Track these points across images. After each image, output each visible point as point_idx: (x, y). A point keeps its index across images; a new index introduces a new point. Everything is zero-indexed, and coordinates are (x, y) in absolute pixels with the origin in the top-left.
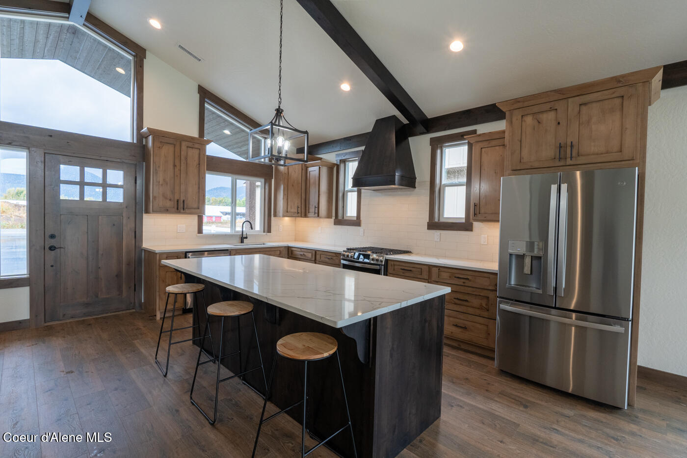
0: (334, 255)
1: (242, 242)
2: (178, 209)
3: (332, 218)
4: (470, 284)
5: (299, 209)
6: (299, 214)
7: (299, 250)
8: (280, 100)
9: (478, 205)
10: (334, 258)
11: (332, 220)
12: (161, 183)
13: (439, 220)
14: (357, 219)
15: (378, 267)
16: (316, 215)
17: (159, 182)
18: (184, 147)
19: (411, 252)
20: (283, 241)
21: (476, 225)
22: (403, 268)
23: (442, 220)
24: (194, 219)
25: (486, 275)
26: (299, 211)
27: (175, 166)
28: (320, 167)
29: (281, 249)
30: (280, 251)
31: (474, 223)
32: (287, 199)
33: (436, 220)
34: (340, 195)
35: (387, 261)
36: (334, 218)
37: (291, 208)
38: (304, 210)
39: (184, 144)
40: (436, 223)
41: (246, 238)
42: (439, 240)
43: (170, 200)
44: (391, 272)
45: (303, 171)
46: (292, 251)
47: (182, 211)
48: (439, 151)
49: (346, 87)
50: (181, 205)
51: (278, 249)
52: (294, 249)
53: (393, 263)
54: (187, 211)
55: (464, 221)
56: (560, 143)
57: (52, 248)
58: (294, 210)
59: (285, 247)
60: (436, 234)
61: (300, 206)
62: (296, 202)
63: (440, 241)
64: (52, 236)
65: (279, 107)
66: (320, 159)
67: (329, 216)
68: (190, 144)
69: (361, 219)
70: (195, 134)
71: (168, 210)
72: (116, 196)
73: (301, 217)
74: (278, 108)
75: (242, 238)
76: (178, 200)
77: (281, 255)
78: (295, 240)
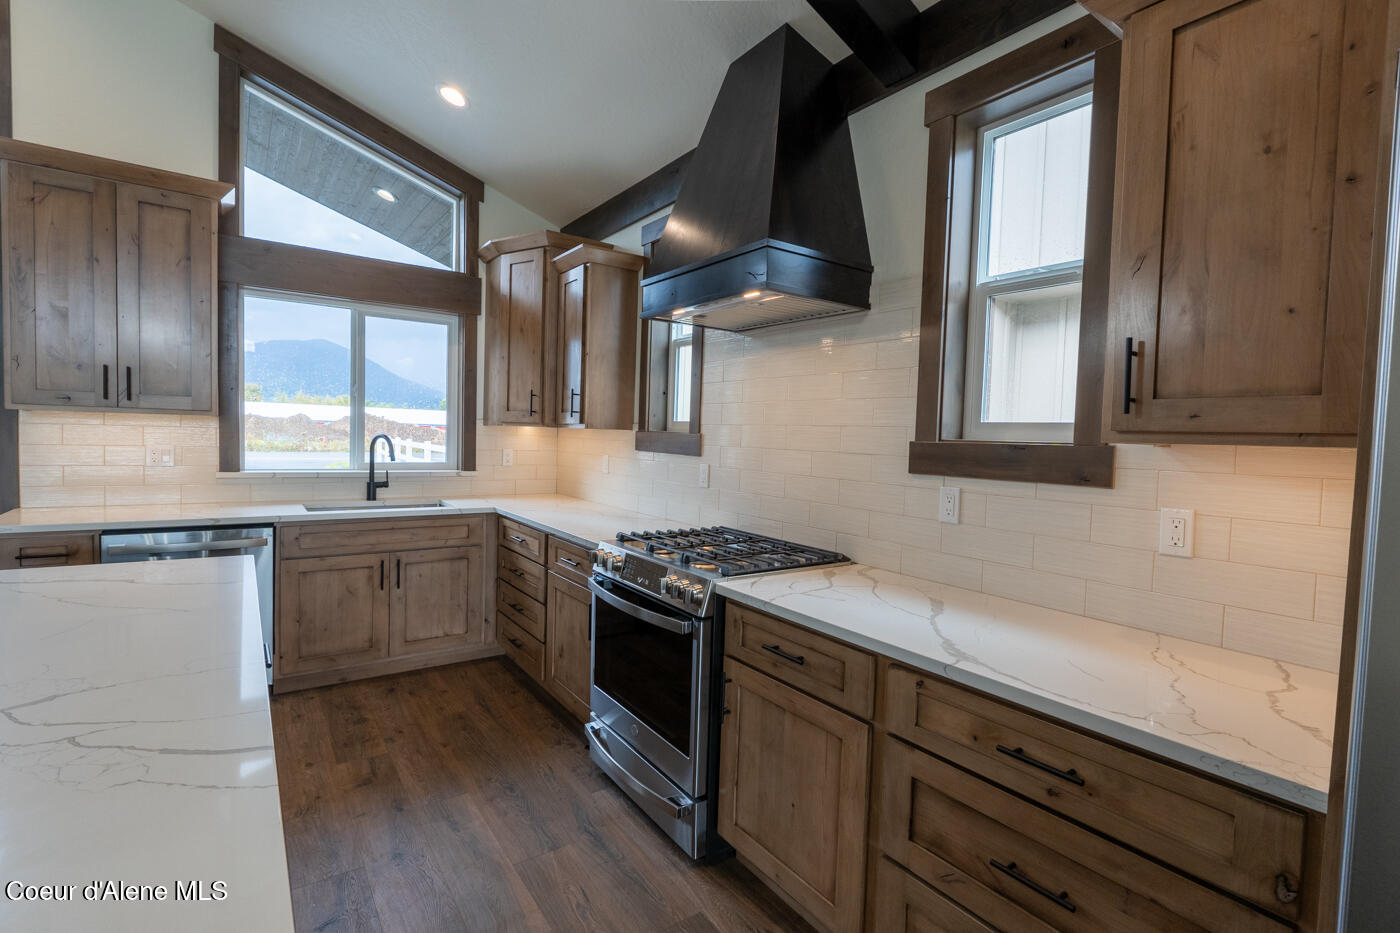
1: (371, 496)
2: (106, 396)
3: (629, 428)
5: (536, 401)
6: (537, 417)
7: (515, 526)
9: (1149, 349)
10: (585, 564)
11: (630, 435)
13: (961, 435)
14: (691, 431)
15: (685, 626)
16: (577, 417)
18: (127, 203)
19: (845, 559)
20: (507, 495)
21: (1130, 456)
22: (774, 641)
23: (972, 435)
24: (205, 428)
26: (536, 407)
28: (586, 269)
29: (475, 521)
31: (1120, 446)
32: (508, 373)
33: (948, 433)
34: (655, 355)
35: (720, 602)
36: (636, 427)
37: (517, 394)
38: (549, 409)
39: (127, 195)
40: (950, 446)
41: (385, 485)
42: (955, 520)
43: (78, 367)
44: (731, 653)
45: (549, 284)
47: (124, 401)
48: (962, 163)
50: (117, 385)
51: (463, 521)
52: (508, 523)
55: (1068, 438)
58: (521, 403)
59: (487, 514)
60: (946, 492)
61: (537, 392)
62: (527, 379)
63: (960, 522)
66: (610, 247)
67: (622, 423)
68: (151, 195)
69: (704, 430)
71: (69, 398)
73: (544, 425)
75: (369, 484)
76: (106, 368)
77: (473, 540)
78: (557, 493)
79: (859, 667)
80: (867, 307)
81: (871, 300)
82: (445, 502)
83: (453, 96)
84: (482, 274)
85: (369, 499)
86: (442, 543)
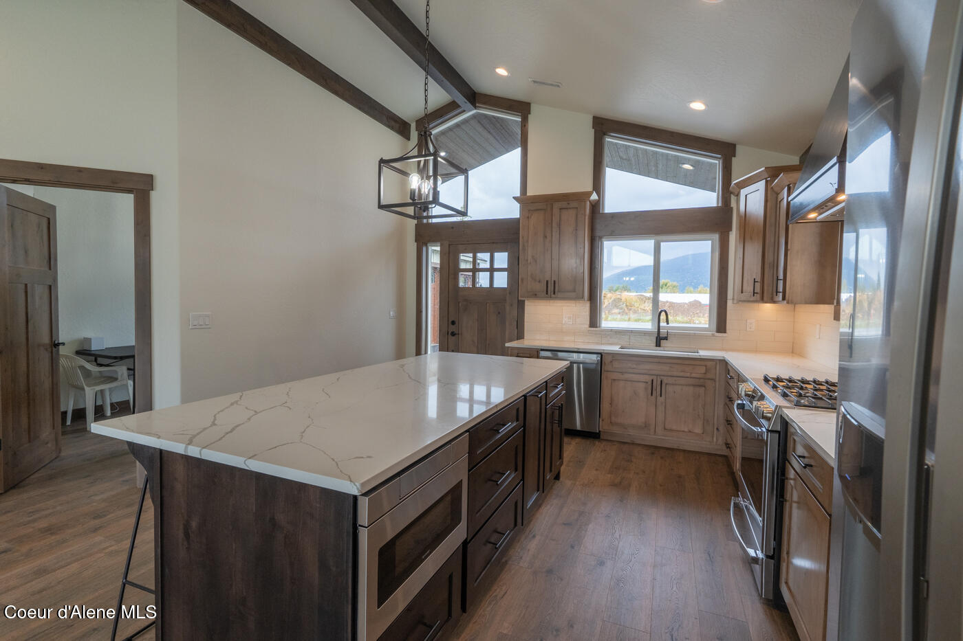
1: (658, 344)
2: (547, 294)
3: (830, 303)
5: (758, 286)
6: (758, 297)
7: (730, 369)
11: (833, 308)
12: (529, 261)
16: (780, 296)
17: (527, 260)
18: (556, 211)
24: (583, 309)
26: (758, 289)
27: (545, 237)
29: (709, 364)
30: (706, 366)
32: (743, 267)
35: (784, 421)
36: (835, 303)
39: (557, 206)
41: (666, 338)
44: (788, 459)
47: (553, 296)
50: (551, 288)
51: (702, 363)
52: (728, 366)
54: (561, 295)
57: (453, 334)
58: (750, 287)
59: (720, 360)
61: (758, 279)
62: (753, 271)
64: (453, 323)
68: (564, 204)
70: (587, 186)
71: (536, 295)
72: (501, 280)
75: (657, 338)
76: (547, 281)
78: (793, 352)
82: (699, 351)
85: (656, 346)
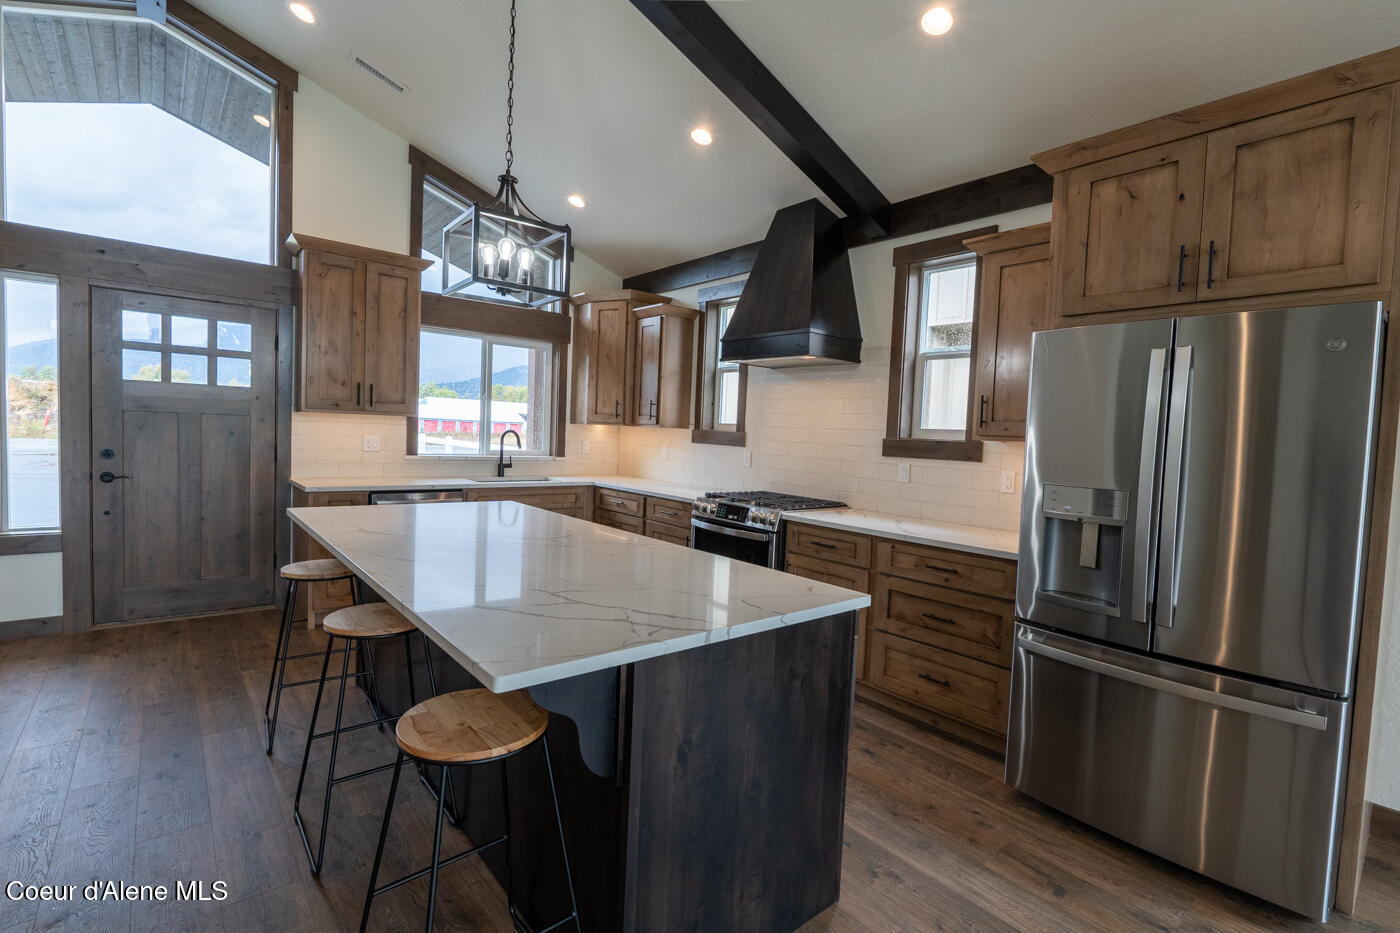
0: (679, 506)
1: (500, 474)
2: (358, 403)
3: (688, 428)
4: (959, 584)
5: (620, 407)
6: (620, 419)
7: (614, 494)
8: (509, 157)
9: (991, 400)
10: (681, 513)
11: (688, 432)
12: (323, 349)
13: (910, 435)
14: (738, 430)
15: (764, 537)
16: (654, 419)
17: (320, 347)
18: (372, 275)
19: (845, 505)
20: (585, 475)
21: (991, 447)
22: (816, 540)
23: (916, 436)
24: (400, 425)
25: (996, 564)
26: (620, 412)
27: (353, 313)
28: (662, 319)
29: (579, 491)
30: (576, 494)
31: (985, 442)
32: (597, 386)
33: (904, 435)
34: (707, 378)
35: (784, 523)
36: (692, 427)
37: (604, 403)
38: (628, 412)
39: (373, 268)
40: (904, 441)
41: (510, 466)
42: (907, 481)
43: (343, 384)
44: (791, 549)
45: (630, 326)
46: (602, 495)
47: (368, 407)
48: (913, 281)
49: (702, 136)
50: (365, 395)
51: (574, 491)
52: (605, 492)
53: (795, 528)
54: (380, 407)
55: (962, 438)
56: (1183, 247)
57: (108, 477)
58: (610, 409)
59: (588, 487)
60: (902, 466)
61: (621, 401)
62: (614, 393)
63: (910, 482)
64: (107, 454)
65: (508, 171)
66: (668, 301)
67: (682, 424)
68: (385, 269)
69: (747, 430)
70: (402, 248)
71: (338, 405)
72: (236, 375)
73: (624, 424)
74: (505, 173)
75: (499, 465)
76: (359, 384)
77: (579, 504)
78: (618, 474)
79: (863, 544)
80: (859, 362)
81: (861, 358)
82: (550, 478)
83: (577, 201)
84: (571, 314)
85: (499, 476)
86: (560, 506)
